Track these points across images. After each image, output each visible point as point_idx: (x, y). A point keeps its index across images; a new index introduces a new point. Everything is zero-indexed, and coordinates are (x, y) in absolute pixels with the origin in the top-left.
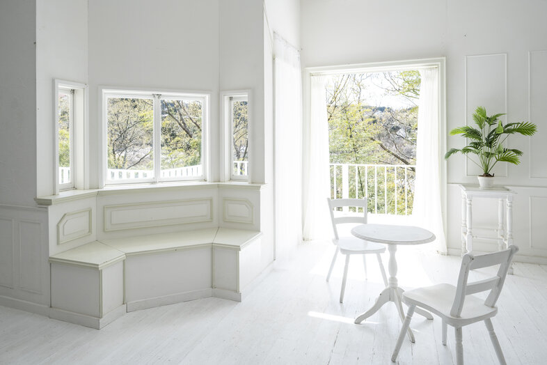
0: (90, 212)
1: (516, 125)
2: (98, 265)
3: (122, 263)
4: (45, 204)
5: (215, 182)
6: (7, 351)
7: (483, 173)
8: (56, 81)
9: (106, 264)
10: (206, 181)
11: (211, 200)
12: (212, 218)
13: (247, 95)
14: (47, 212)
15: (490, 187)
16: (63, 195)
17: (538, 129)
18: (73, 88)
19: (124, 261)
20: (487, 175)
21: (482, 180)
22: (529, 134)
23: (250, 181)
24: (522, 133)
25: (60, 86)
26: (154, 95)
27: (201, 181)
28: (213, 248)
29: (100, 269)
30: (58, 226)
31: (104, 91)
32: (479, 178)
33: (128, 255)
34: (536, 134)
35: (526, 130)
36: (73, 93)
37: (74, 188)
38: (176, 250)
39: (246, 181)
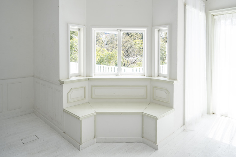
0: (85, 87)
2: (79, 117)
3: (94, 117)
4: (62, 83)
5: (149, 77)
6: (38, 153)
8: (69, 24)
9: (84, 117)
10: (145, 76)
11: (146, 87)
12: (146, 97)
13: (167, 28)
14: (63, 87)
16: (72, 79)
18: (79, 28)
19: (95, 116)
23: (168, 78)
25: (71, 27)
26: (118, 30)
27: (142, 75)
28: (143, 115)
29: (80, 120)
30: (68, 94)
31: (93, 29)
33: (98, 114)
36: (80, 30)
37: (80, 76)
38: (122, 113)
39: (166, 77)
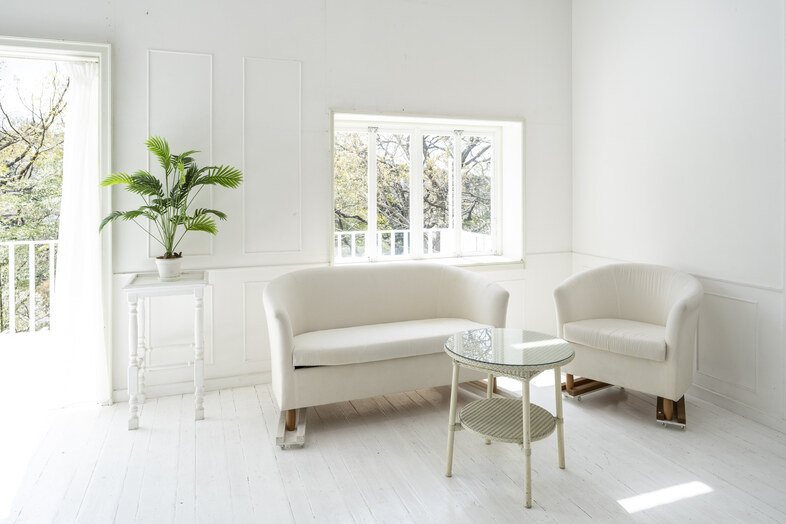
1: (212, 170)
7: (163, 251)
15: (173, 277)
17: (244, 177)
20: (170, 255)
21: (161, 265)
22: (232, 185)
24: (221, 183)
32: (159, 261)
34: (241, 187)
35: (228, 179)
